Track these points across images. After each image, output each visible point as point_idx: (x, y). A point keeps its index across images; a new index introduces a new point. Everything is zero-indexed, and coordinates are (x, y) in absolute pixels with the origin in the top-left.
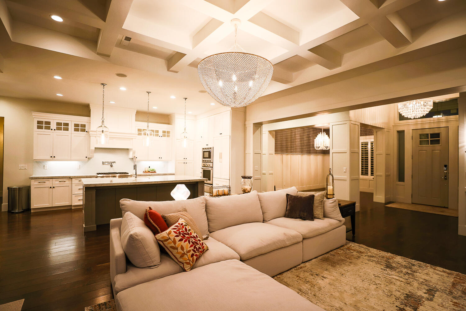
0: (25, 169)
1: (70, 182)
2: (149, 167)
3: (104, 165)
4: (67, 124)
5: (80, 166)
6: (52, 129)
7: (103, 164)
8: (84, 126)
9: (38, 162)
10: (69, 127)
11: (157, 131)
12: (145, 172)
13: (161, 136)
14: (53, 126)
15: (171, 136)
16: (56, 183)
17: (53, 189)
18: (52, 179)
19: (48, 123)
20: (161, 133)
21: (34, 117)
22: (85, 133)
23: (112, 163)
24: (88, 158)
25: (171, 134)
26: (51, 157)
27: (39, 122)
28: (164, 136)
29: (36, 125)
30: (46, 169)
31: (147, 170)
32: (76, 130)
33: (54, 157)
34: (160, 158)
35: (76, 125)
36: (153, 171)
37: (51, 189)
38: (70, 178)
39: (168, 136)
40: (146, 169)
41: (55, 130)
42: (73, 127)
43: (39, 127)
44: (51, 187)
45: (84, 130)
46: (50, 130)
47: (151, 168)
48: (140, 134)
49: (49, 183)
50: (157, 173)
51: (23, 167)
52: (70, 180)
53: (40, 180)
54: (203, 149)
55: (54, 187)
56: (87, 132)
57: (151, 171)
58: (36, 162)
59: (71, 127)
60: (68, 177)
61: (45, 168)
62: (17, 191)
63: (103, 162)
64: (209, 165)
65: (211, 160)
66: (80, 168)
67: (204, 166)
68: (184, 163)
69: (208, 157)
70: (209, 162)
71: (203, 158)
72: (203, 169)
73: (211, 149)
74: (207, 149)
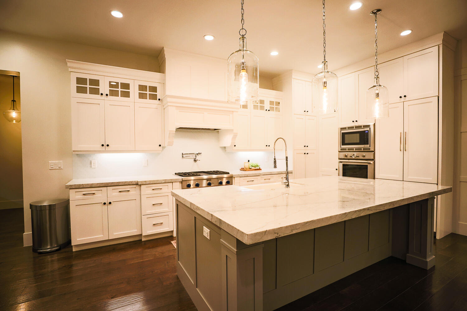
0: (60, 168)
1: (138, 191)
2: (249, 161)
3: (184, 160)
4: (126, 86)
5: (147, 161)
6: (102, 94)
7: (183, 157)
8: (154, 89)
9: (81, 155)
10: (131, 90)
11: (262, 102)
14: (104, 88)
15: (281, 110)
16: (113, 194)
17: (110, 206)
18: (107, 186)
19: (95, 82)
21: (70, 70)
22: (157, 102)
23: (197, 155)
24: (163, 147)
25: (281, 107)
26: (103, 145)
27: (80, 81)
28: (272, 109)
29: (74, 85)
30: (95, 168)
32: (142, 96)
33: (108, 145)
34: (268, 146)
35: (142, 88)
36: (257, 168)
37: (106, 206)
38: (138, 184)
39: (278, 110)
40: (245, 165)
41: (107, 95)
42: (137, 91)
43: (80, 90)
44: (105, 204)
45: (154, 97)
46: (98, 96)
49: (101, 196)
50: (263, 171)
51: (56, 164)
52: (138, 187)
54: (342, 129)
55: (110, 203)
56: (159, 99)
57: (253, 168)
58: (77, 155)
59: (134, 91)
60: (134, 183)
61: (93, 166)
62: (47, 211)
63: (183, 154)
64: (364, 156)
65: (370, 147)
66: (148, 165)
67: (345, 158)
68: (305, 154)
69: (358, 141)
70: (362, 150)
71: (342, 145)
72: (341, 164)
73: (370, 128)
74: (354, 128)
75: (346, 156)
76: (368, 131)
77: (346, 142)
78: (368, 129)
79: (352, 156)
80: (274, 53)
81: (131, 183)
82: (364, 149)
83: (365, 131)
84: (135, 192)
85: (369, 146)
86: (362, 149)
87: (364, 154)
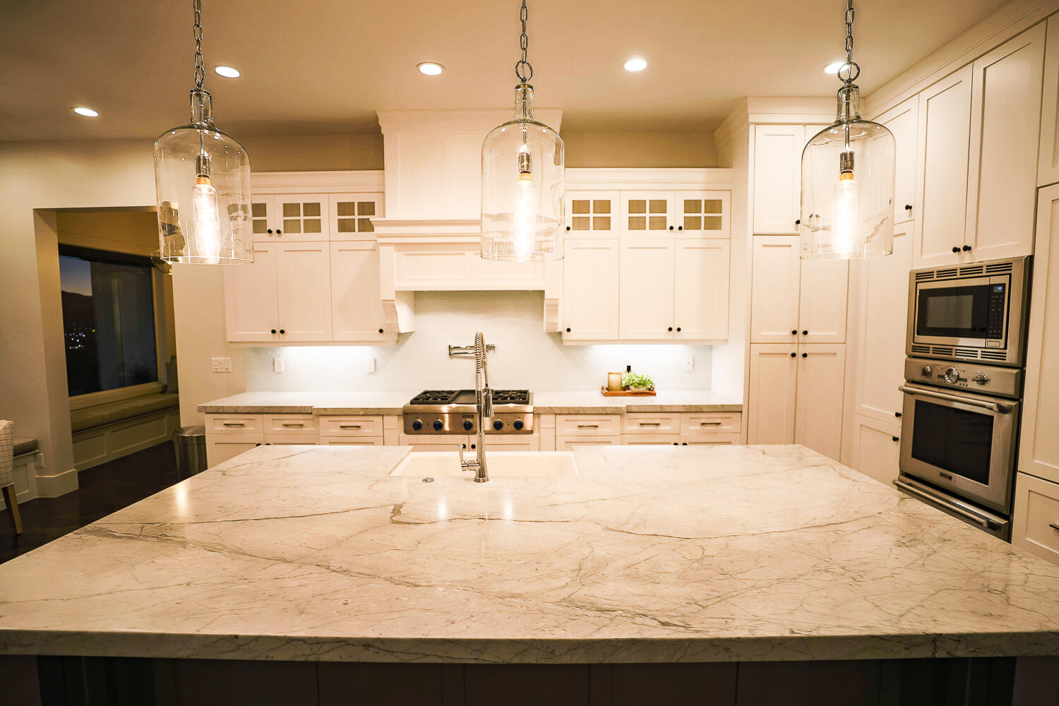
0: (227, 372)
1: (317, 429)
2: (629, 369)
3: (455, 361)
6: (270, 232)
7: (450, 354)
8: (368, 208)
10: (323, 217)
11: (660, 206)
12: (609, 391)
13: (676, 228)
14: (275, 217)
15: (725, 222)
16: (273, 428)
18: (263, 413)
19: (260, 210)
20: (676, 215)
25: (725, 215)
26: (274, 331)
28: (692, 224)
30: (280, 373)
31: (615, 380)
33: (283, 332)
34: (675, 329)
35: (344, 208)
36: (642, 389)
38: (313, 414)
39: (713, 224)
40: (613, 378)
41: (279, 232)
42: (335, 218)
46: (266, 237)
47: (639, 373)
48: (580, 224)
49: (254, 430)
50: (661, 399)
51: (220, 364)
52: (316, 419)
53: (230, 419)
54: (920, 276)
57: (632, 389)
60: (310, 411)
61: (276, 370)
63: (450, 346)
64: (983, 381)
65: (1006, 348)
66: (375, 370)
67: (924, 379)
68: (794, 355)
69: (968, 325)
70: (979, 358)
71: (918, 334)
72: (913, 399)
73: (1010, 275)
74: (958, 273)
75: (925, 373)
76: (1003, 285)
77: (931, 324)
78: (1005, 280)
79: (943, 377)
80: (636, 64)
81: (304, 410)
82: (984, 354)
83: (991, 287)
84: (313, 429)
85: (1002, 346)
86: (979, 353)
87: (987, 372)
